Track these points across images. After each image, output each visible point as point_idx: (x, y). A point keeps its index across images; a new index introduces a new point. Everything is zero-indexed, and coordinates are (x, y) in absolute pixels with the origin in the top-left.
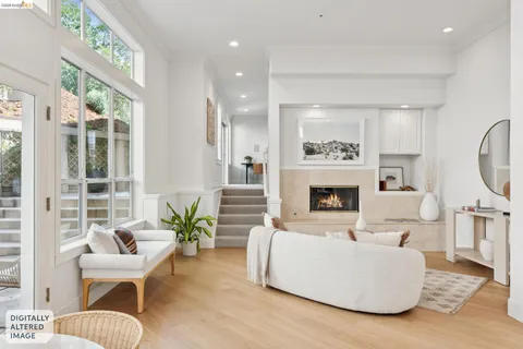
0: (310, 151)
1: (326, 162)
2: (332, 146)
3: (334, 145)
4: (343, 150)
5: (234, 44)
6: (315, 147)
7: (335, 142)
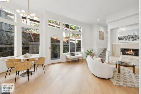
0: (120, 39)
1: (126, 42)
2: (128, 37)
3: (129, 37)
4: (132, 38)
5: (98, 20)
6: (122, 38)
7: (129, 36)
